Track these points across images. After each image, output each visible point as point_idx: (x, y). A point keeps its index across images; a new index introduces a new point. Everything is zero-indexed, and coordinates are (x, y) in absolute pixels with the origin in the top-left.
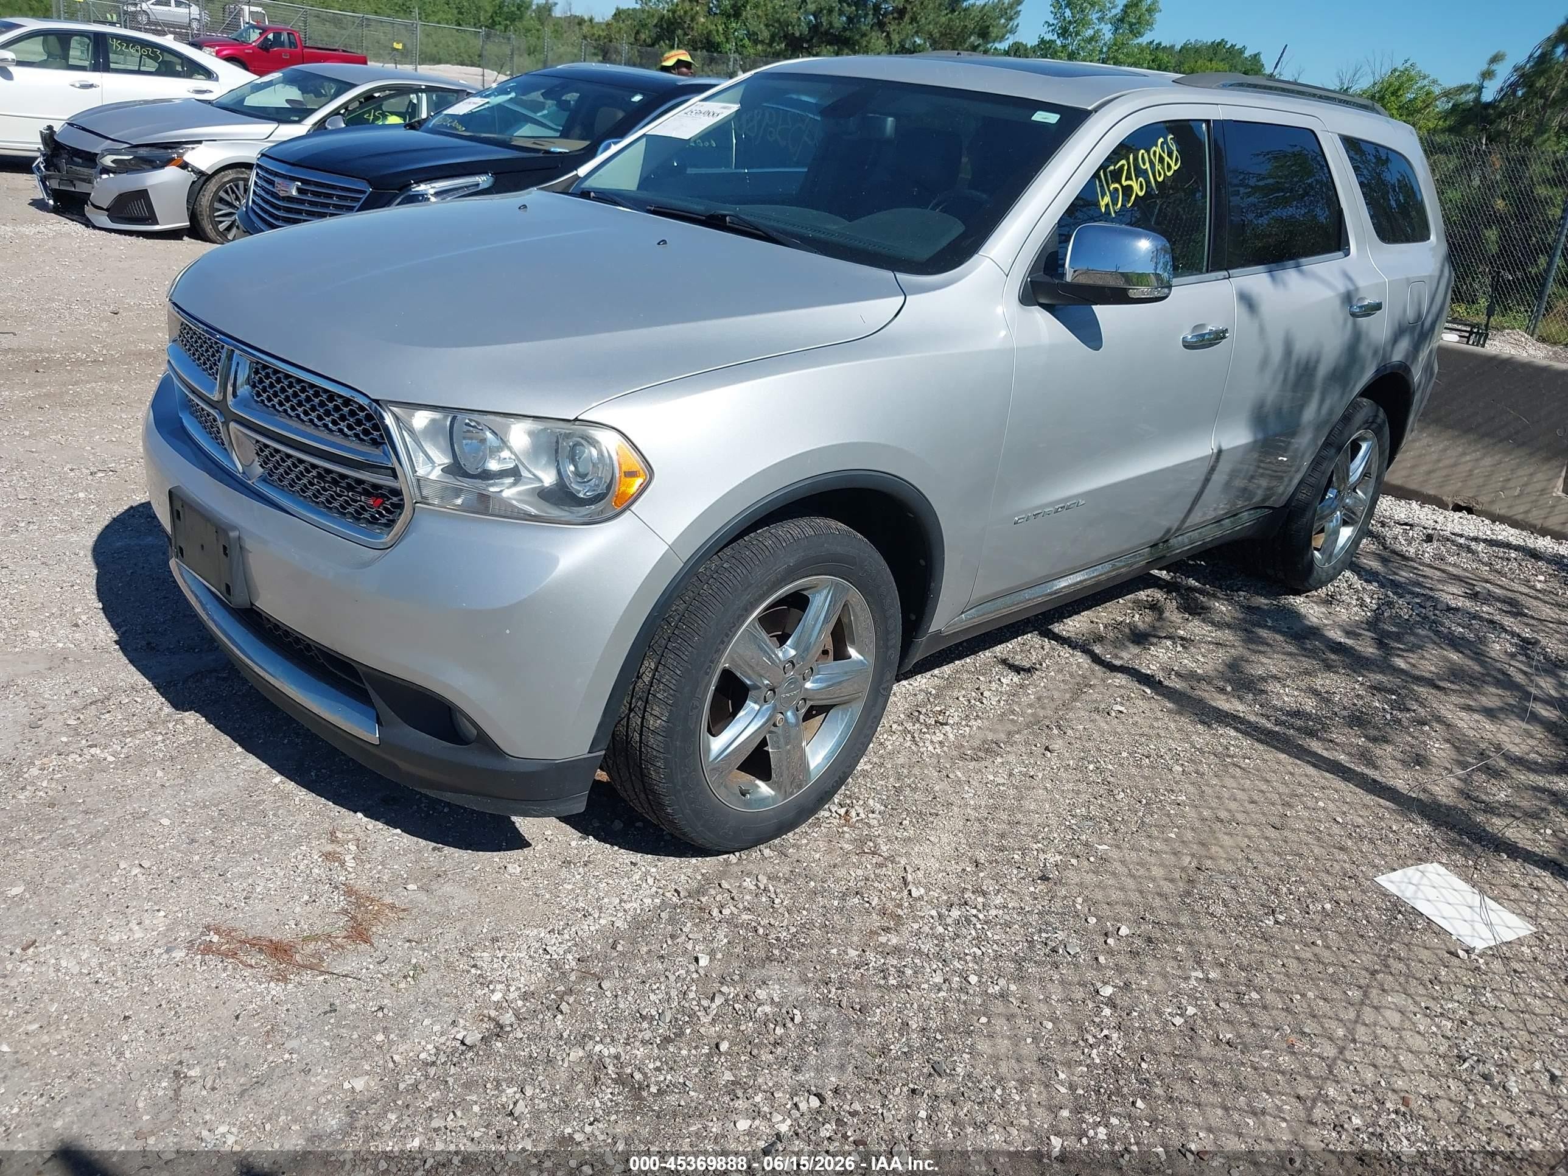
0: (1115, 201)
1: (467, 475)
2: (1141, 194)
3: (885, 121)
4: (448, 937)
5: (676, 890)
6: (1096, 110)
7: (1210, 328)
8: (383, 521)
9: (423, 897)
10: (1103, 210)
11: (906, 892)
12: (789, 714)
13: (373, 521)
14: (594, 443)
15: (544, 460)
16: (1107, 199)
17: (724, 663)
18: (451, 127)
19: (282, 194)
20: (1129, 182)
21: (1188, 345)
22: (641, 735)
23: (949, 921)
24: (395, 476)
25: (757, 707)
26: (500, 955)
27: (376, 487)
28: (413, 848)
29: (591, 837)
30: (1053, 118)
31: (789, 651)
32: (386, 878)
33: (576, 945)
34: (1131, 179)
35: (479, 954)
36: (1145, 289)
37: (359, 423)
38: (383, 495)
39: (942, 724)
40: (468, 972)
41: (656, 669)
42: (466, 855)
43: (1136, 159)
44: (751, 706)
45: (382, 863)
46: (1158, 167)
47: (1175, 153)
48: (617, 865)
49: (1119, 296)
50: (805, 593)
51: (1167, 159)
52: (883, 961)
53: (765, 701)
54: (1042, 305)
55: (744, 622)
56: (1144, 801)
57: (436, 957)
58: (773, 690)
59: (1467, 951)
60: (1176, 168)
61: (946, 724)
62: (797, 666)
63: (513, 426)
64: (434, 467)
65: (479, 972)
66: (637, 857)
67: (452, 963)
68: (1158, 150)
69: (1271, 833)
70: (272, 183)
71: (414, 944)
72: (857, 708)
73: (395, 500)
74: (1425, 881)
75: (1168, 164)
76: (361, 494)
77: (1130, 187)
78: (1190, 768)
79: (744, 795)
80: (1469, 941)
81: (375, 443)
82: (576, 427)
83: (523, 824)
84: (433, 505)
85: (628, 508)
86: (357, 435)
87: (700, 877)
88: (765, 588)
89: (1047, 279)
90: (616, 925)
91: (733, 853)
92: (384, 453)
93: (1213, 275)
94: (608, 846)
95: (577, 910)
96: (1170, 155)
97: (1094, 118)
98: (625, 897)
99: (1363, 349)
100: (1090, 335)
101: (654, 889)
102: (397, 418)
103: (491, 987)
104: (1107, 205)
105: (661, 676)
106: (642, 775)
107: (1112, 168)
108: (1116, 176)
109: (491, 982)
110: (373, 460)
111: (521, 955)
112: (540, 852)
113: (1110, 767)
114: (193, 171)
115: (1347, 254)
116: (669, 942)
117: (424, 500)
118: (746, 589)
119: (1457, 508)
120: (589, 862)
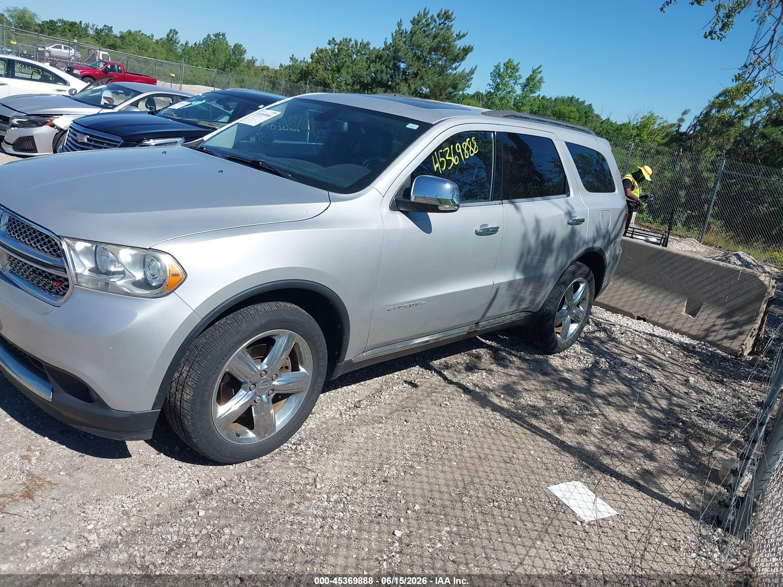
0: (442, 167)
1: (101, 273)
2: (456, 164)
3: (343, 124)
4: (74, 498)
5: (198, 481)
6: (435, 124)
7: (489, 226)
8: (61, 293)
9: (67, 478)
10: (436, 170)
11: (314, 486)
12: (264, 396)
13: (57, 293)
14: (158, 260)
15: (138, 267)
16: (438, 165)
17: (226, 369)
18: (170, 115)
19: (79, 141)
20: (450, 158)
21: (477, 233)
22: (181, 403)
23: (332, 500)
24: (66, 272)
25: (245, 393)
26: (98, 508)
27: (58, 277)
28: (70, 455)
29: (162, 454)
30: (415, 127)
31: (264, 365)
32: (50, 469)
33: (139, 504)
34: (451, 157)
35: (87, 507)
36: (447, 206)
37: (52, 246)
38: (61, 281)
39: (357, 407)
40: (80, 515)
41: (189, 371)
42: (96, 459)
43: (454, 148)
44: (242, 392)
45: (51, 462)
46: (466, 151)
47: (476, 146)
48: (172, 467)
49: (435, 209)
50: (274, 338)
51: (471, 148)
52: (293, 517)
53: (250, 390)
54: (400, 211)
55: (236, 350)
56: (445, 447)
57: (65, 507)
58: (254, 384)
59: (581, 522)
60: (476, 152)
61: (359, 407)
62: (268, 373)
63: (120, 251)
64: (85, 269)
65: (85, 515)
66: (183, 464)
67: (73, 510)
68: (467, 144)
69: (503, 465)
70: (75, 135)
71: (55, 500)
72: (303, 395)
73: (66, 283)
74: (576, 490)
75: (472, 151)
76: (51, 280)
77: (451, 160)
78: (472, 433)
79: (238, 436)
80: (583, 518)
81: (59, 256)
82: (150, 252)
83: (131, 445)
84: (83, 286)
85: (173, 291)
86: (50, 252)
87: (211, 475)
88: (248, 333)
89: (404, 199)
90: (162, 495)
91: (232, 464)
92: (62, 260)
93: (494, 202)
94: (170, 458)
95: (145, 487)
96: (473, 147)
97: (435, 127)
98: (171, 482)
99: (577, 239)
100: (426, 227)
101: (187, 479)
102: (68, 245)
103: (89, 522)
104: (438, 168)
105: (191, 374)
106: (182, 423)
107: (441, 151)
108: (443, 155)
109: (90, 520)
110: (58, 264)
111: (109, 508)
112: (134, 460)
113: (434, 430)
114: (57, 128)
115: (568, 195)
116: (187, 504)
117: (78, 284)
118: (237, 334)
119: (639, 318)
120: (158, 465)
